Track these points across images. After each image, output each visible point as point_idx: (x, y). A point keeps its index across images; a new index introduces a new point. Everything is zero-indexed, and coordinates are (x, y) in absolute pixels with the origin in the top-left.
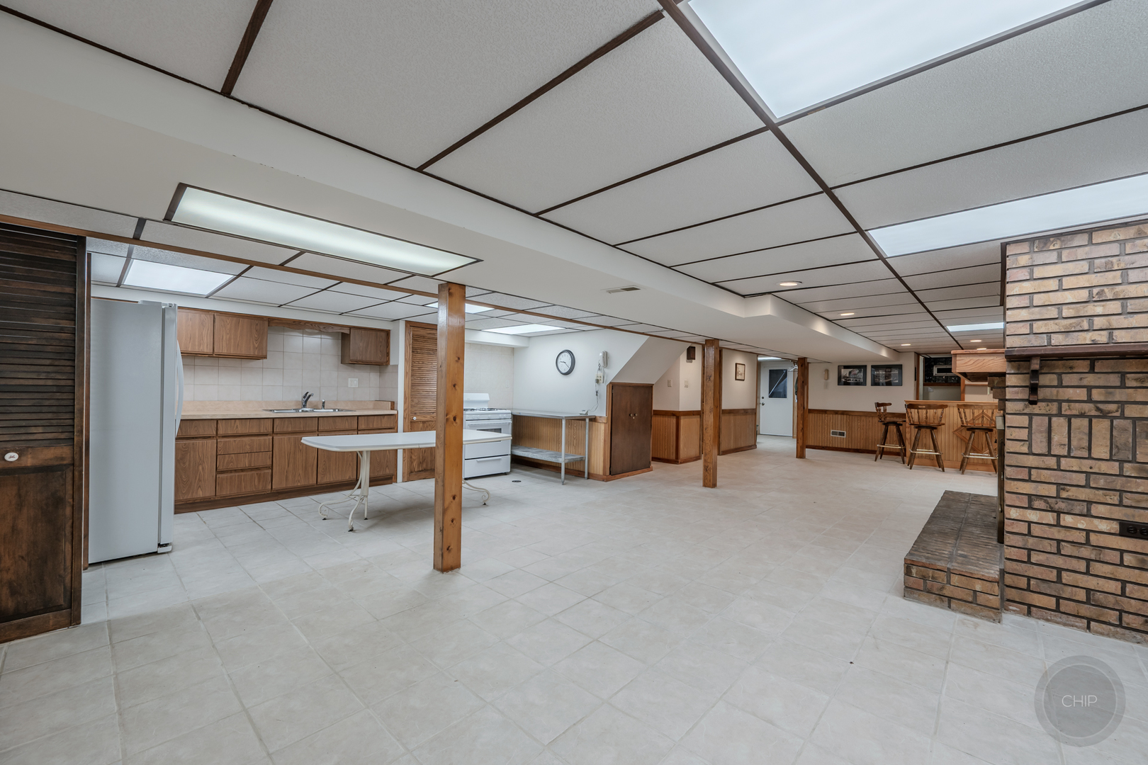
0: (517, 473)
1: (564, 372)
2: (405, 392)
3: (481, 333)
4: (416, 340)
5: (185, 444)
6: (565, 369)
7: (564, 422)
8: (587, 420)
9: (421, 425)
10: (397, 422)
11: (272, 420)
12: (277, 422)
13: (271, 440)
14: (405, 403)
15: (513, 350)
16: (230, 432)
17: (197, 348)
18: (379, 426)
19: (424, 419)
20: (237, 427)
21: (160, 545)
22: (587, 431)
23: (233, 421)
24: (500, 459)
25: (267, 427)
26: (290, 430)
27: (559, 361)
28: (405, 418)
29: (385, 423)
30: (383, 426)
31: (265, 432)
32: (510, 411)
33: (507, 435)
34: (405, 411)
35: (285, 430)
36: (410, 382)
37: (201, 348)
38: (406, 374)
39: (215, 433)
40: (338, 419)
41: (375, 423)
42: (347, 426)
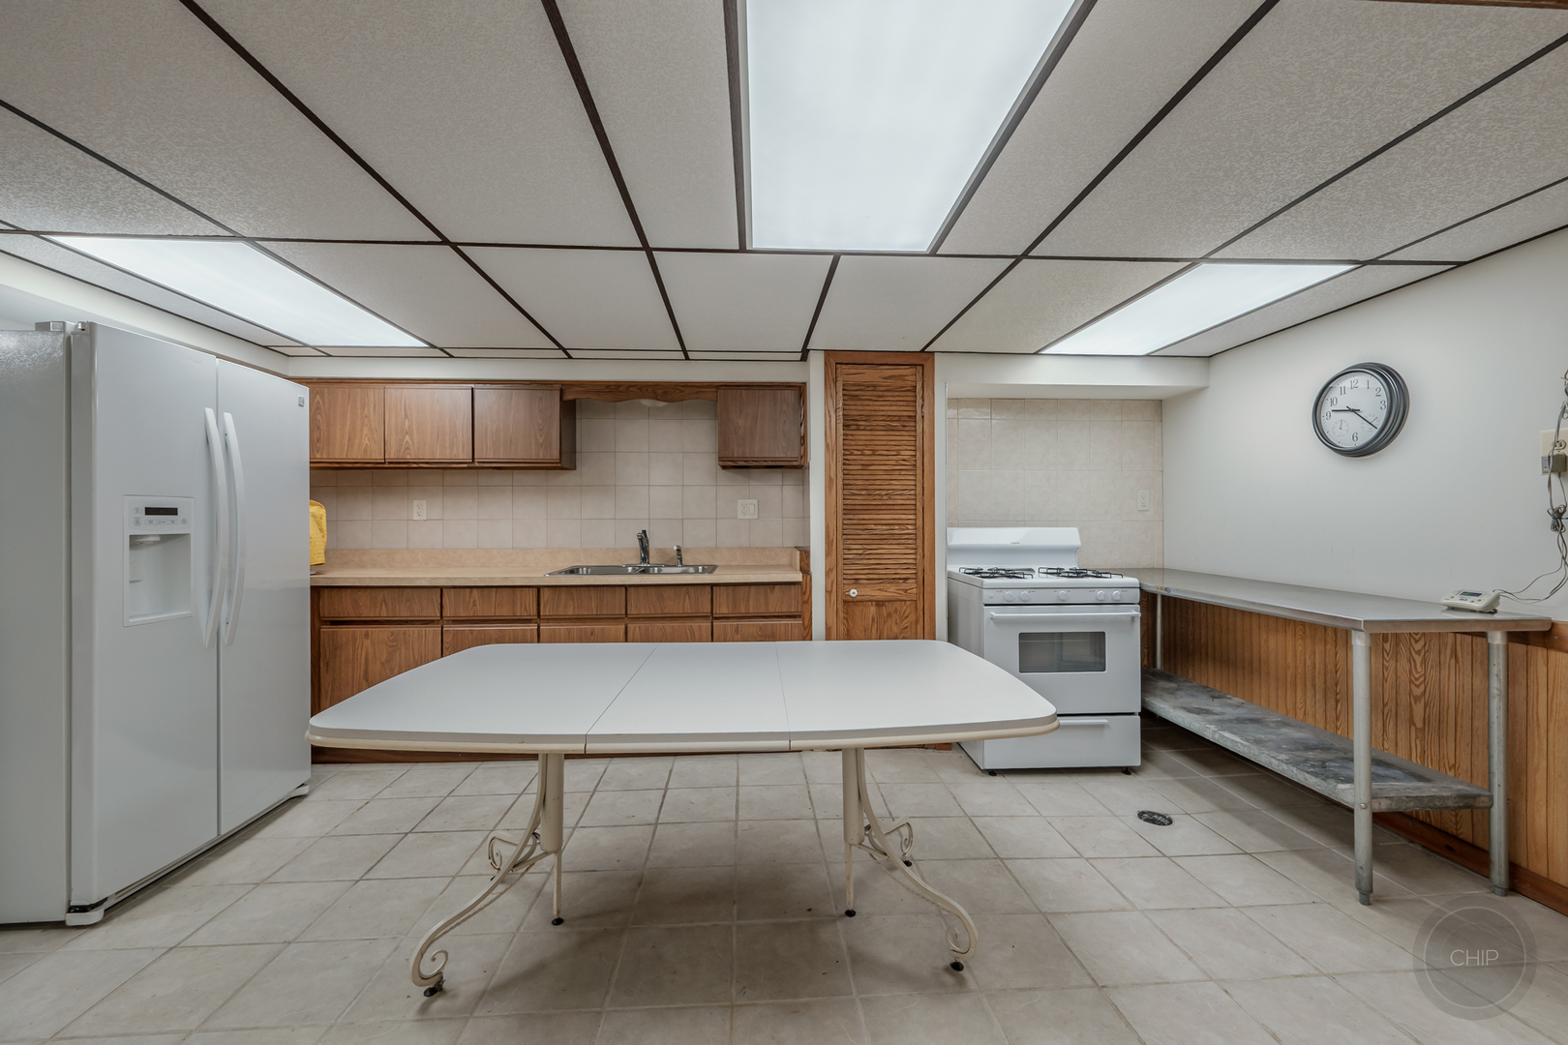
0: (1167, 771)
1: (1348, 444)
2: (827, 527)
3: (1040, 363)
4: (856, 397)
5: (392, 633)
6: (1351, 431)
7: (1360, 643)
8: (1497, 639)
9: (873, 609)
10: (808, 602)
11: (535, 590)
12: (545, 595)
13: (535, 633)
14: (828, 554)
15: (1157, 408)
16: (462, 614)
17: (448, 451)
18: (762, 610)
19: (880, 595)
20: (475, 605)
21: (72, 909)
22: (1497, 685)
23: (468, 590)
24: (1102, 726)
25: (527, 605)
26: (570, 612)
27: (1327, 407)
28: (828, 592)
29: (776, 602)
30: (772, 609)
31: (525, 615)
32: (1133, 581)
33: (1125, 652)
34: (827, 574)
35: (561, 612)
36: (840, 502)
37: (455, 451)
38: (829, 482)
39: (439, 614)
40: (667, 592)
41: (751, 604)
42: (688, 608)
